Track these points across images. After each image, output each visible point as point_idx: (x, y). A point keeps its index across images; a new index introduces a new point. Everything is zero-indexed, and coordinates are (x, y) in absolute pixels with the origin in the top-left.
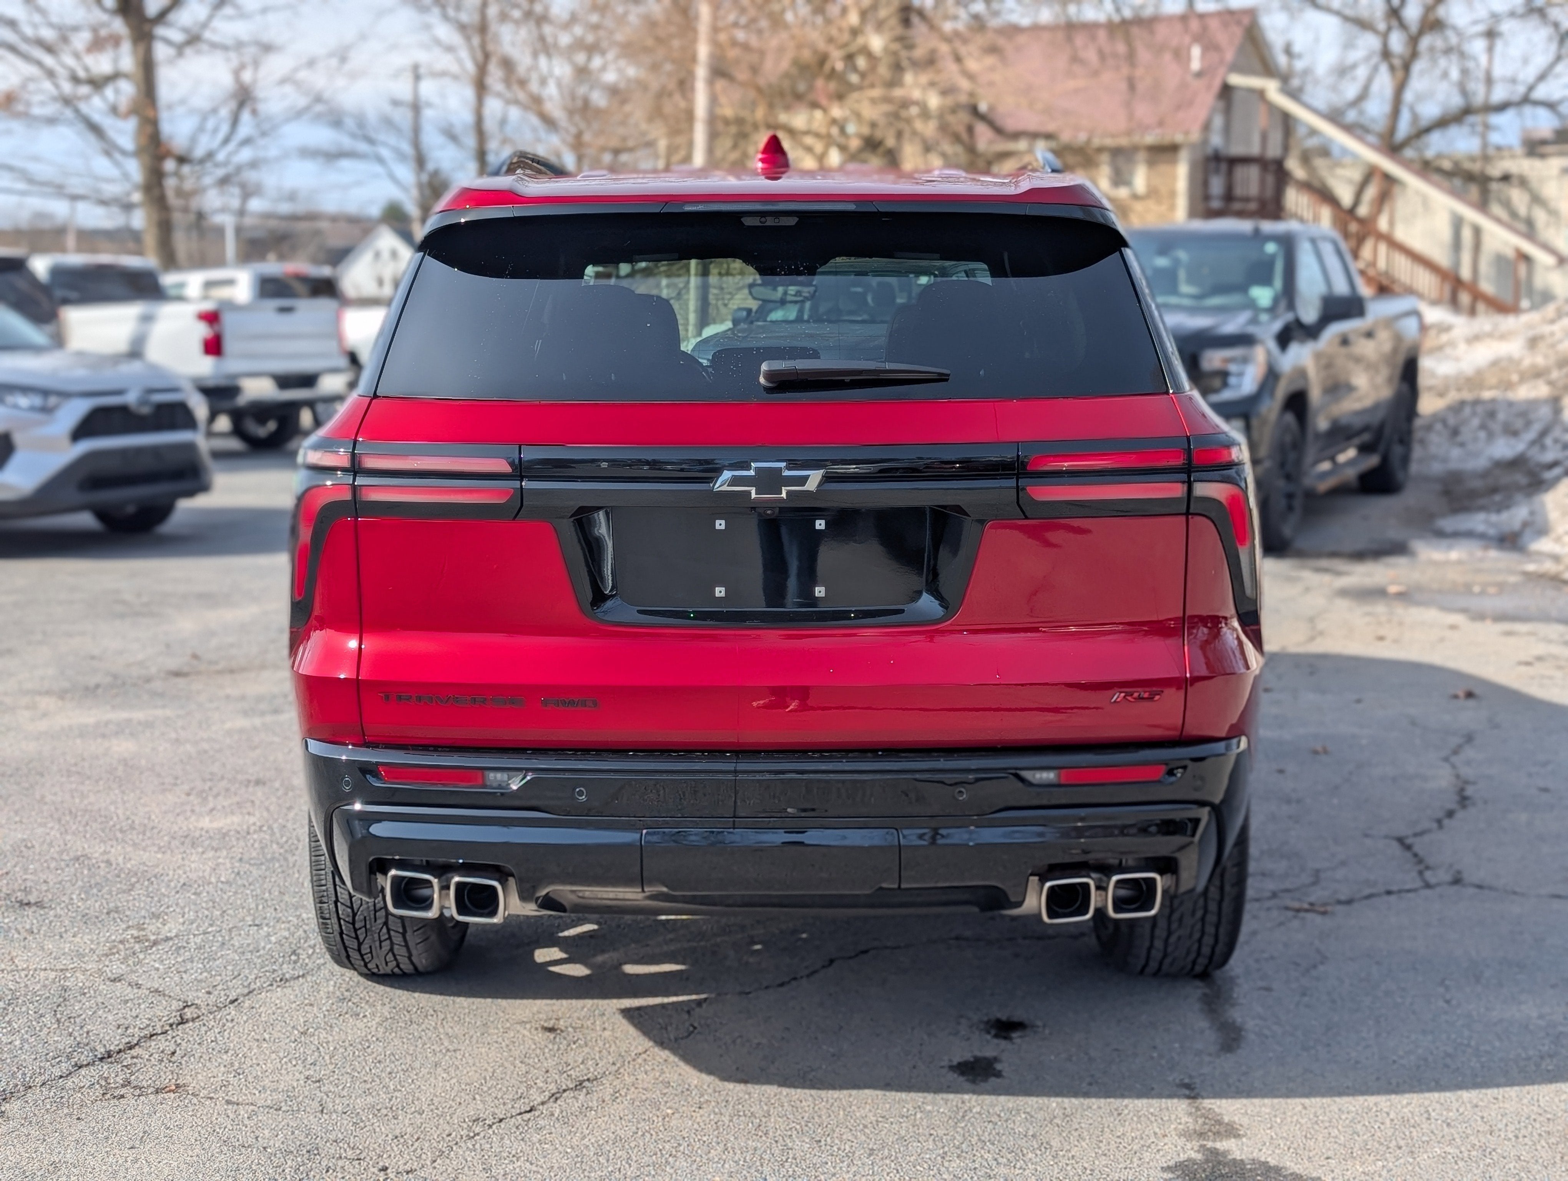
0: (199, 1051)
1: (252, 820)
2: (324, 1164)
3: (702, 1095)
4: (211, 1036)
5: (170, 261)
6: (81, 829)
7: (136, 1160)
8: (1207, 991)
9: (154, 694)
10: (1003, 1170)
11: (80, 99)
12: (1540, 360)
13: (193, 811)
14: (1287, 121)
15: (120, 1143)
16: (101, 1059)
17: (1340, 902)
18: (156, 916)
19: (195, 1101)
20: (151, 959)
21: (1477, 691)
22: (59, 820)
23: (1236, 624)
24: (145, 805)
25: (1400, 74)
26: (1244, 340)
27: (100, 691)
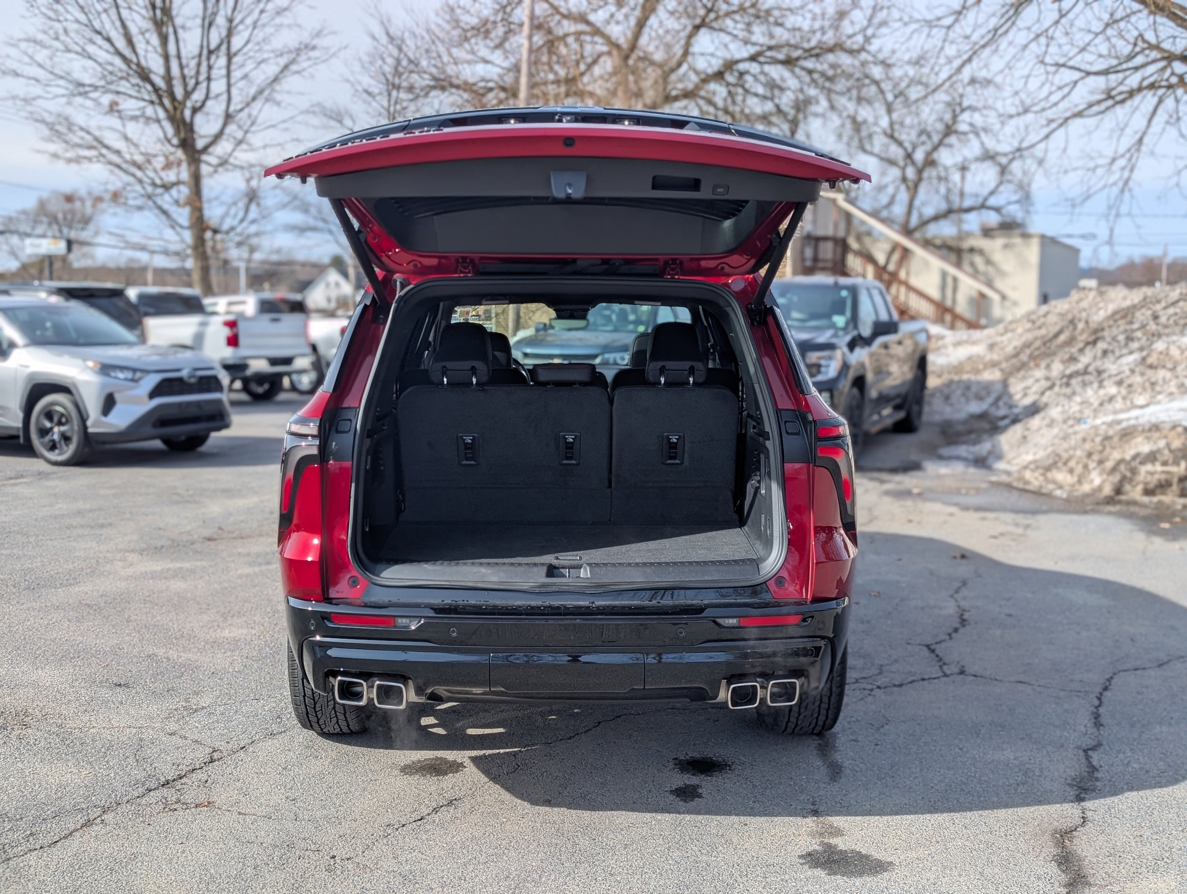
0: (221, 780)
1: (254, 632)
2: (297, 854)
3: (524, 810)
4: (229, 770)
5: (209, 290)
6: (152, 637)
7: (184, 852)
8: (820, 742)
9: (196, 552)
10: (705, 858)
11: (156, 195)
12: (995, 357)
13: (218, 626)
14: (848, 217)
15: (174, 840)
16: (163, 785)
17: (895, 686)
18: (196, 693)
19: (219, 812)
20: (194, 721)
21: (967, 554)
22: (139, 632)
23: (842, 531)
24: (190, 622)
25: (912, 191)
26: (830, 347)
27: (164, 550)
